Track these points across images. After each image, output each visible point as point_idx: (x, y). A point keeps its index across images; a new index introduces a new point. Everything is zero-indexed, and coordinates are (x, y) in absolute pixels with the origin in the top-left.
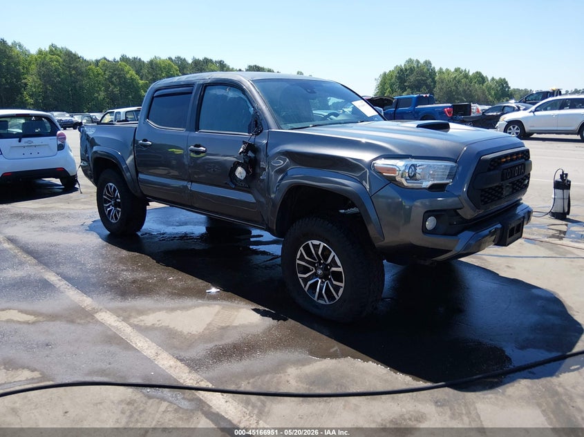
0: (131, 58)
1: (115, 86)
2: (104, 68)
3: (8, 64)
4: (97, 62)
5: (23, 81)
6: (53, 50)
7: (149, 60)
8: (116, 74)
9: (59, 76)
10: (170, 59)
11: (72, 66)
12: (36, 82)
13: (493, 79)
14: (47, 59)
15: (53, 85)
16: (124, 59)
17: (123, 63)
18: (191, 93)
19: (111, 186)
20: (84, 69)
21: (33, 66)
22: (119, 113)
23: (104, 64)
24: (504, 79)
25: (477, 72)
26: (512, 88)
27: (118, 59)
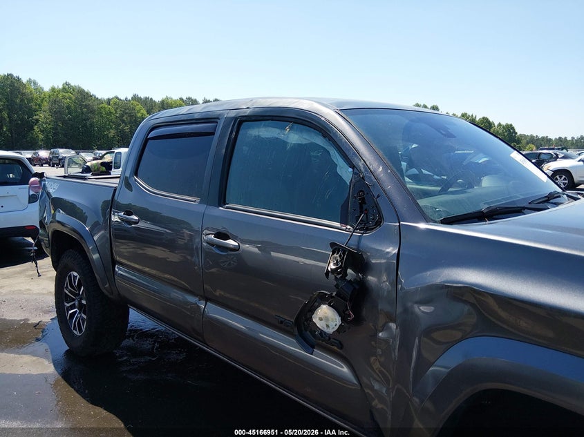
0: (142, 97)
1: (126, 124)
2: (115, 107)
3: (22, 100)
4: (109, 101)
5: (35, 117)
6: (67, 88)
7: (160, 100)
8: (126, 113)
9: (70, 113)
10: (181, 99)
11: (84, 104)
12: (48, 119)
13: (500, 125)
14: (60, 96)
15: (64, 122)
16: (135, 98)
17: (135, 103)
18: (213, 134)
19: (75, 277)
20: (96, 107)
21: (45, 103)
22: (120, 153)
23: (115, 102)
24: (511, 125)
25: (484, 118)
26: (518, 134)
27: (130, 98)
